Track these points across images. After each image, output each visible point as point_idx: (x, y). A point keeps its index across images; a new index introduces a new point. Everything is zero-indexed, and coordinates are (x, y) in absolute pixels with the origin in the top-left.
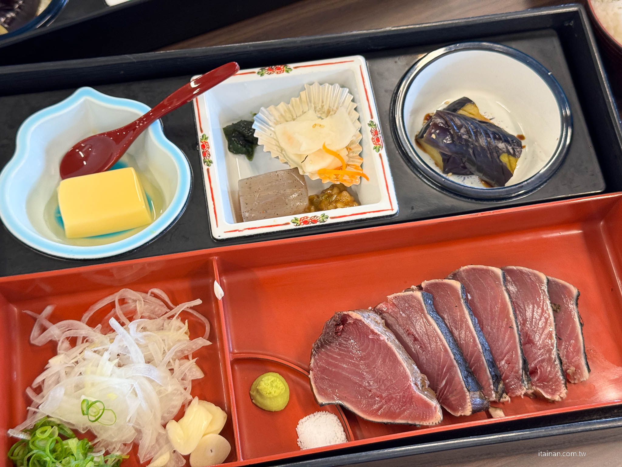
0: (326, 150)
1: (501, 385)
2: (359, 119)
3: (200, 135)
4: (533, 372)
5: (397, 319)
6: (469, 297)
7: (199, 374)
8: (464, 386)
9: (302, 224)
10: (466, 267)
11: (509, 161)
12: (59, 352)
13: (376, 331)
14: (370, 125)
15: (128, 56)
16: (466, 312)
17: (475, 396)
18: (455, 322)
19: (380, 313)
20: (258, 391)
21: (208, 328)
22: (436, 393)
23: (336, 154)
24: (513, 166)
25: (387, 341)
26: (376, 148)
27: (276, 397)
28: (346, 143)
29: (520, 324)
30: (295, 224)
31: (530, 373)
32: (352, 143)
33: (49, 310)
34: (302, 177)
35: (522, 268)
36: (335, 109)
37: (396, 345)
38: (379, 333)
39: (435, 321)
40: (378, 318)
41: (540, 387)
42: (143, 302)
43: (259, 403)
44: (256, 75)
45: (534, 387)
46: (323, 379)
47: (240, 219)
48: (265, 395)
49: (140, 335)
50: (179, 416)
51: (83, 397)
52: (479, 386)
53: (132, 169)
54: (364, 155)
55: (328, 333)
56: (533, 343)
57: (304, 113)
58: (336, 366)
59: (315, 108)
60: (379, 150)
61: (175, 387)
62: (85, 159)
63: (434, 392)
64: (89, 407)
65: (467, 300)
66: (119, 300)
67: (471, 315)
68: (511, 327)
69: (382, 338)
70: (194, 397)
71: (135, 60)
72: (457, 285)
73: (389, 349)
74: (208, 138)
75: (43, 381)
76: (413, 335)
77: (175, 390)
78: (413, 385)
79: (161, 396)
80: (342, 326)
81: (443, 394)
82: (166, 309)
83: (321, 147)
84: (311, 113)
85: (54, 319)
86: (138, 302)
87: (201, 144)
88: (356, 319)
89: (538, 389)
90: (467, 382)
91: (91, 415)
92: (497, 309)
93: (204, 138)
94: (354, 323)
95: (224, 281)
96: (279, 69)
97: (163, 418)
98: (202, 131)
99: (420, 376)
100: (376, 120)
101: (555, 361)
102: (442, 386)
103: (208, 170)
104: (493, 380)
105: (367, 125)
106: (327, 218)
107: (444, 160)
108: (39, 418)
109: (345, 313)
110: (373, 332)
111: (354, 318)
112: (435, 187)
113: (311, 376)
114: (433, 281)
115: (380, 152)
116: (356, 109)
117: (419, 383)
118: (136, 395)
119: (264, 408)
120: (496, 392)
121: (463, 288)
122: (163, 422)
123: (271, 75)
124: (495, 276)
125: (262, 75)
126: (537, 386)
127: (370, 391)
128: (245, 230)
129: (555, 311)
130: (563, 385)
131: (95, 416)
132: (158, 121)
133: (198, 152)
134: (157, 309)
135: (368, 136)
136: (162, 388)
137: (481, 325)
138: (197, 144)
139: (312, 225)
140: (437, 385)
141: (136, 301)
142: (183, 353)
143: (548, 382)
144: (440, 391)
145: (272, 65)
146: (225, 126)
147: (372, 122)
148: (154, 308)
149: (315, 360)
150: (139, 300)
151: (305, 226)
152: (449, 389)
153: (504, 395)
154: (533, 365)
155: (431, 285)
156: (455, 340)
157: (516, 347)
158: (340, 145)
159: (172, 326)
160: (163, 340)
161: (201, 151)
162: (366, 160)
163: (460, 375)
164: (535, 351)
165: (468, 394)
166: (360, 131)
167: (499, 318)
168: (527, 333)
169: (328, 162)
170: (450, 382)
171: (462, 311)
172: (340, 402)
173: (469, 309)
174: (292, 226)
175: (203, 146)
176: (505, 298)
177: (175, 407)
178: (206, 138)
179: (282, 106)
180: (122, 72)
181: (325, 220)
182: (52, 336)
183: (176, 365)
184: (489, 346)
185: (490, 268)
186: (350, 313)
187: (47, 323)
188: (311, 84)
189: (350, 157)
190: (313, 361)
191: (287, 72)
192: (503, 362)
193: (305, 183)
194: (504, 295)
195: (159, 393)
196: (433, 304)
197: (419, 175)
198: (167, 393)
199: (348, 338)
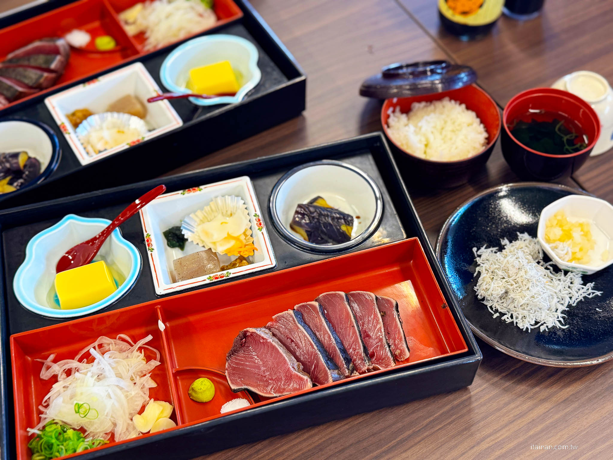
0: (230, 237)
1: (351, 365)
2: (248, 214)
3: (145, 234)
4: (372, 355)
5: (279, 330)
6: (326, 312)
7: (154, 385)
8: (326, 366)
9: (214, 279)
10: (323, 294)
11: (347, 229)
12: (59, 379)
13: (265, 337)
14: (255, 216)
15: (95, 192)
16: (323, 319)
17: (334, 373)
18: (316, 327)
19: (269, 328)
20: (193, 389)
21: (158, 356)
22: (310, 375)
23: (237, 239)
24: (350, 231)
25: (272, 342)
26: (259, 229)
27: (205, 391)
28: (243, 230)
29: (360, 326)
30: (210, 280)
31: (370, 356)
32: (246, 230)
33: (52, 357)
34: (215, 254)
35: (359, 292)
36: (235, 211)
37: (278, 345)
38: (267, 338)
39: (303, 327)
40: (267, 331)
41: (377, 364)
42: (114, 345)
43: (195, 398)
44: (180, 195)
45: (374, 364)
46: (233, 374)
47: (174, 281)
48: (198, 391)
49: (111, 361)
50: (142, 411)
51: (75, 402)
52: (336, 367)
53: (103, 262)
54: (254, 236)
55: (236, 346)
56: (370, 337)
57: (215, 217)
58: (242, 365)
59: (222, 213)
60: (261, 230)
61: (136, 392)
62: (72, 260)
63: (308, 375)
64: (79, 408)
65: (323, 314)
66: (98, 345)
67: (326, 322)
68: (353, 326)
69: (268, 341)
70: (150, 399)
71: (100, 194)
72: (316, 304)
73: (273, 347)
74: (150, 235)
75: (49, 398)
76: (290, 338)
77: (137, 394)
78: (291, 367)
79: (128, 399)
80: (244, 339)
81: (314, 375)
82: (129, 347)
83: (226, 235)
84: (220, 216)
85: (55, 361)
86: (111, 344)
87: (146, 239)
88: (252, 332)
89: (376, 365)
90: (327, 363)
91: (81, 414)
92: (344, 316)
93: (148, 235)
94: (251, 335)
95: (168, 325)
96: (195, 190)
97: (130, 414)
98: (146, 232)
99: (296, 364)
100: (259, 212)
101: (385, 346)
102: (312, 369)
103: (151, 254)
104: (345, 361)
105: (253, 217)
106: (230, 274)
107: (308, 235)
108: (47, 421)
109: (245, 330)
110: (263, 338)
111: (251, 332)
112: (299, 248)
113: (226, 374)
114: (301, 304)
115: (262, 231)
116: (246, 208)
117: (296, 367)
118: (111, 398)
119: (198, 400)
120: (348, 369)
121: (320, 306)
122: (130, 417)
123: (190, 194)
124: (341, 297)
125: (184, 194)
126: (375, 364)
127: (265, 377)
128: (177, 287)
129: (382, 316)
130: (393, 361)
131: (84, 414)
132: (117, 228)
133: (145, 245)
134: (123, 347)
135: (255, 223)
136: (128, 393)
137: (334, 329)
138: (144, 240)
139: (221, 279)
140: (310, 369)
141: (110, 344)
142: (142, 373)
143: (382, 360)
144: (312, 373)
145: (190, 188)
146: (164, 230)
147: (256, 214)
148: (122, 347)
149: (229, 364)
150: (112, 344)
151: (216, 280)
152: (317, 370)
153: (355, 372)
154: (371, 350)
155: (300, 307)
156: (318, 339)
157: (357, 339)
158: (238, 232)
159: (133, 355)
160: (128, 365)
161: (146, 243)
162: (255, 239)
163: (322, 360)
164: (371, 341)
165: (329, 371)
166: (250, 221)
167: (345, 322)
168: (365, 331)
169: (232, 244)
170: (317, 366)
171: (320, 319)
172: (245, 387)
173: (325, 318)
174: (208, 282)
175: (148, 241)
176: (347, 309)
177: (138, 405)
178: (149, 236)
179: (199, 213)
180: (93, 203)
181: (229, 275)
182: (55, 371)
183: (138, 380)
184: (340, 340)
185: (337, 292)
186: (248, 329)
187: (51, 364)
188: (216, 197)
189: (246, 240)
190: (227, 364)
191: (200, 191)
192: (351, 350)
193: (218, 258)
194: (347, 307)
195: (127, 396)
196: (302, 318)
197: (288, 242)
198: (131, 396)
199: (248, 346)
